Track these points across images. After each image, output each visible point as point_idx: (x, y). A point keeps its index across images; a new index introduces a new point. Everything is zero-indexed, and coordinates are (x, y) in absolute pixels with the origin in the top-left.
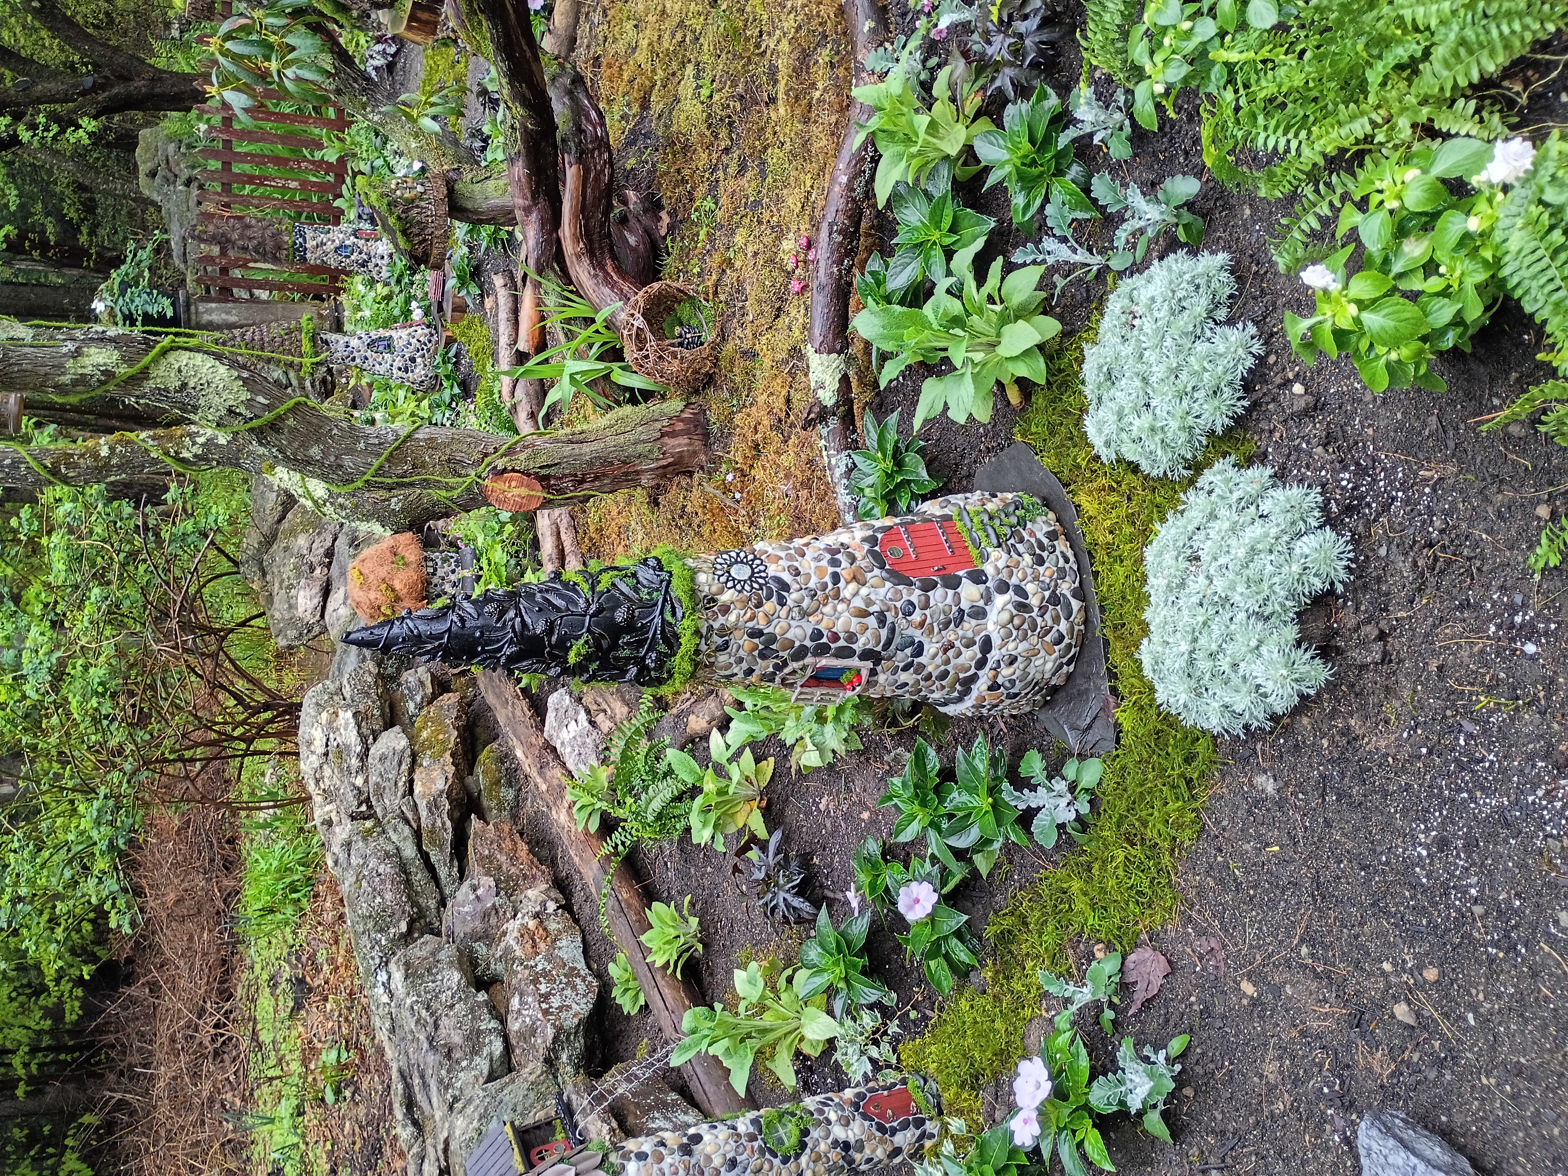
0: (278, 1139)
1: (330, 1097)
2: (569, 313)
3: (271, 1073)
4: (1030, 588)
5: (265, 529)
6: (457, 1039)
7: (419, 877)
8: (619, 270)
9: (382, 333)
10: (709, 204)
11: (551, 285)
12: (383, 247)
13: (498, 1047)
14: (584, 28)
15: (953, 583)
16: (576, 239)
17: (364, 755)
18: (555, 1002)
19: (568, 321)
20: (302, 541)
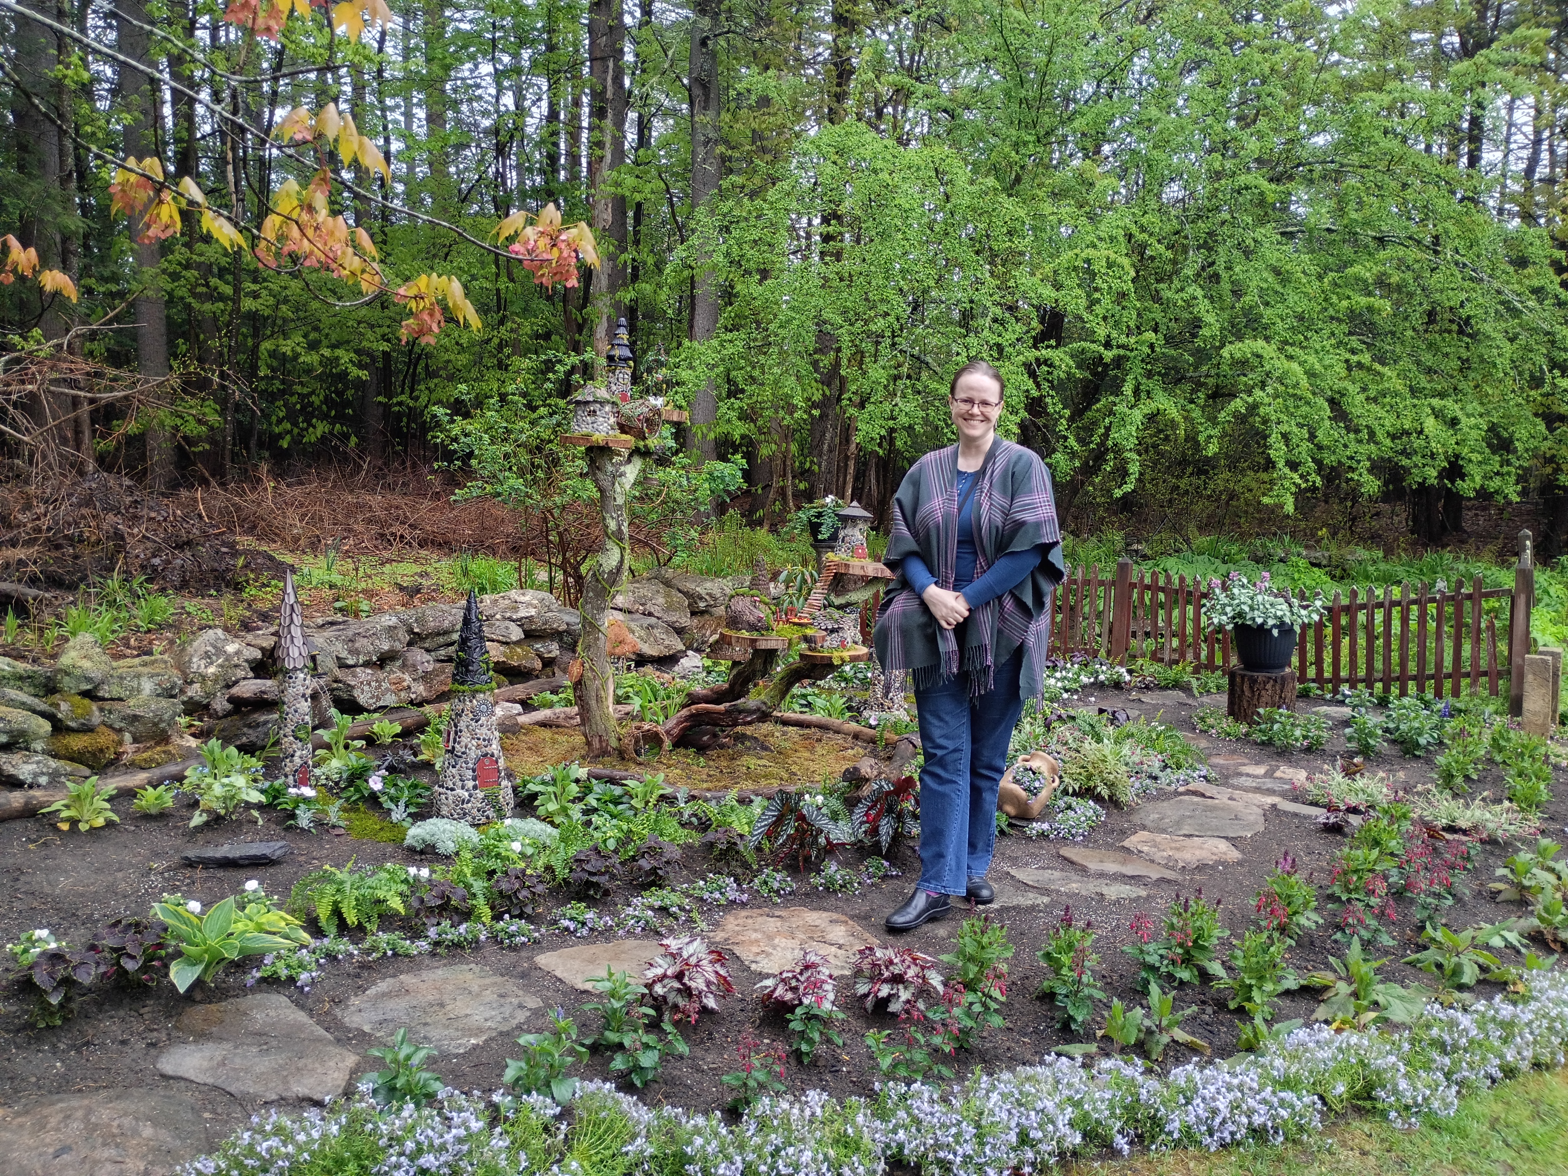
0: (315, 572)
1: (338, 605)
3: (361, 570)
5: (674, 581)
6: (357, 645)
7: (441, 640)
13: (350, 662)
16: (700, 709)
17: (511, 619)
18: (366, 688)
20: (661, 600)
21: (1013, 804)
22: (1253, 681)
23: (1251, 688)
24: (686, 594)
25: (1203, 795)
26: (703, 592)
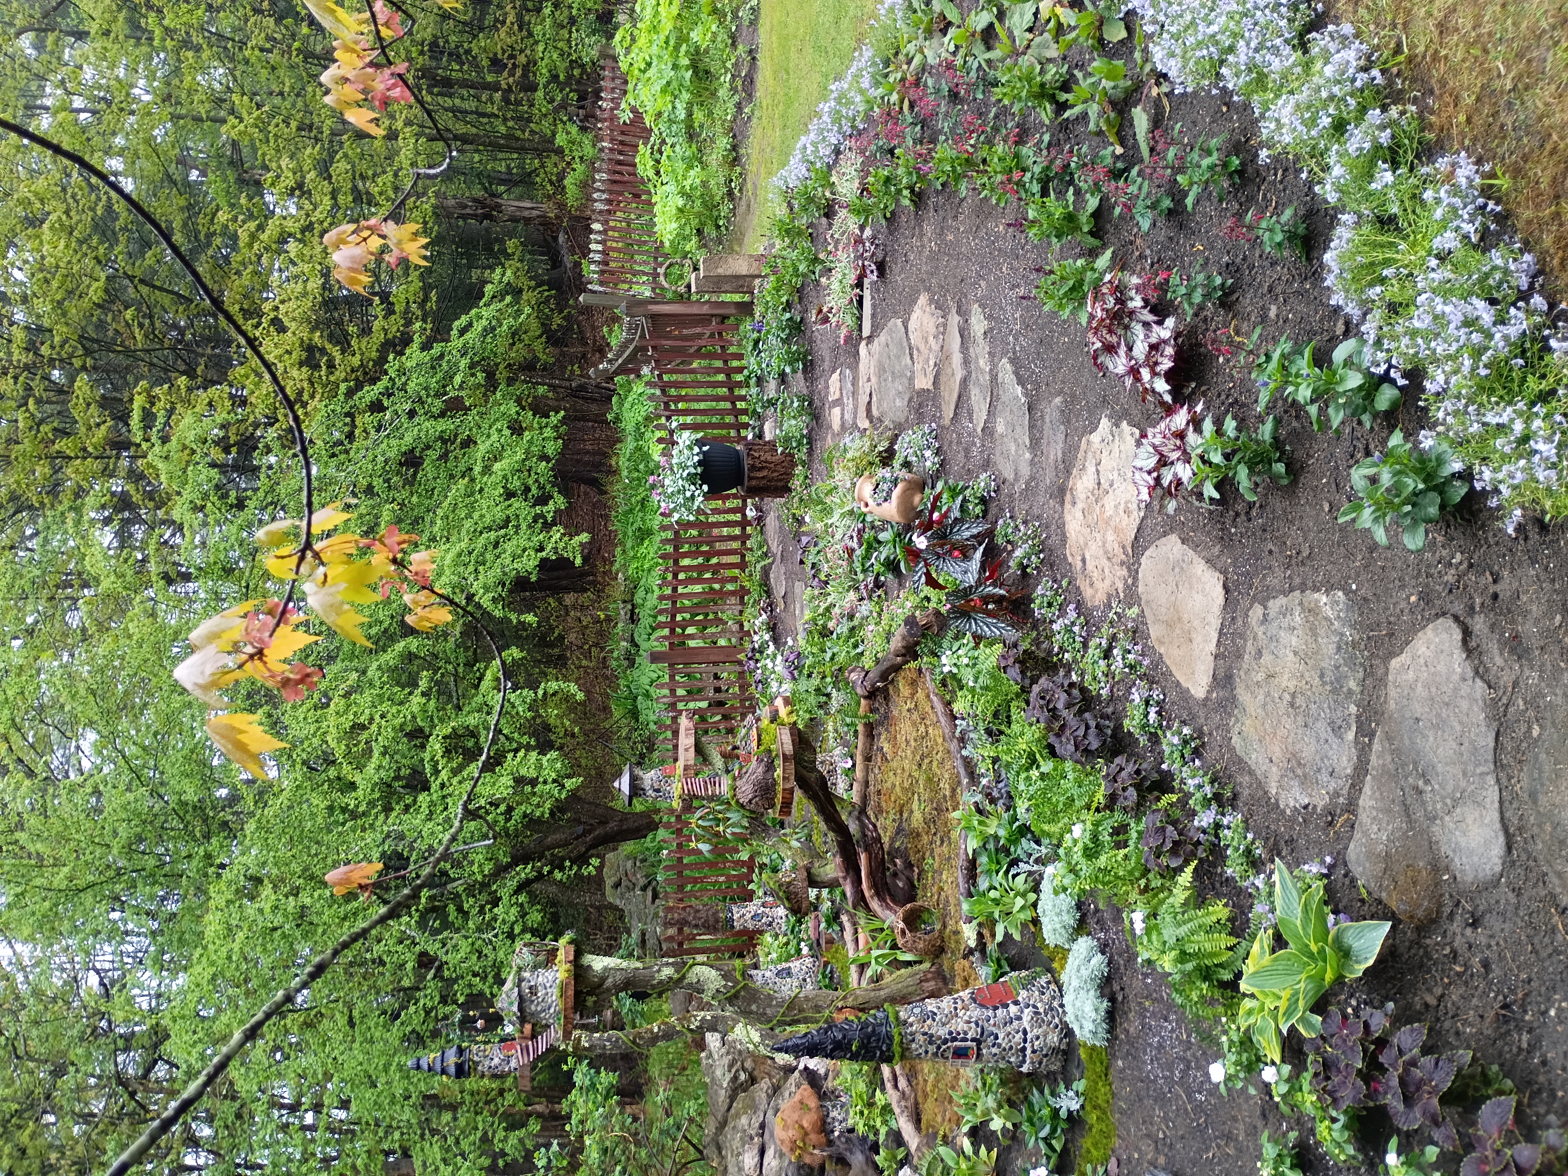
2: (872, 927)
4: (1039, 1005)
5: (720, 1115)
8: (893, 901)
9: (785, 965)
10: (931, 861)
11: (861, 914)
12: (781, 911)
14: (871, 777)
15: (1006, 1006)
16: (870, 889)
19: (872, 931)
20: (744, 1120)
21: (912, 496)
22: (753, 468)
23: (761, 469)
24: (732, 1098)
25: (869, 403)
26: (728, 1077)
